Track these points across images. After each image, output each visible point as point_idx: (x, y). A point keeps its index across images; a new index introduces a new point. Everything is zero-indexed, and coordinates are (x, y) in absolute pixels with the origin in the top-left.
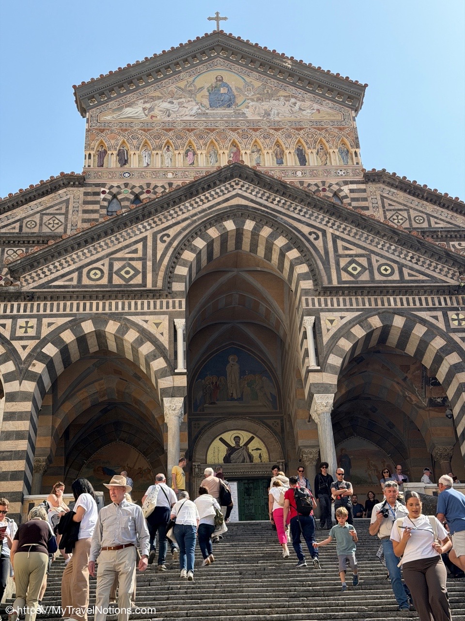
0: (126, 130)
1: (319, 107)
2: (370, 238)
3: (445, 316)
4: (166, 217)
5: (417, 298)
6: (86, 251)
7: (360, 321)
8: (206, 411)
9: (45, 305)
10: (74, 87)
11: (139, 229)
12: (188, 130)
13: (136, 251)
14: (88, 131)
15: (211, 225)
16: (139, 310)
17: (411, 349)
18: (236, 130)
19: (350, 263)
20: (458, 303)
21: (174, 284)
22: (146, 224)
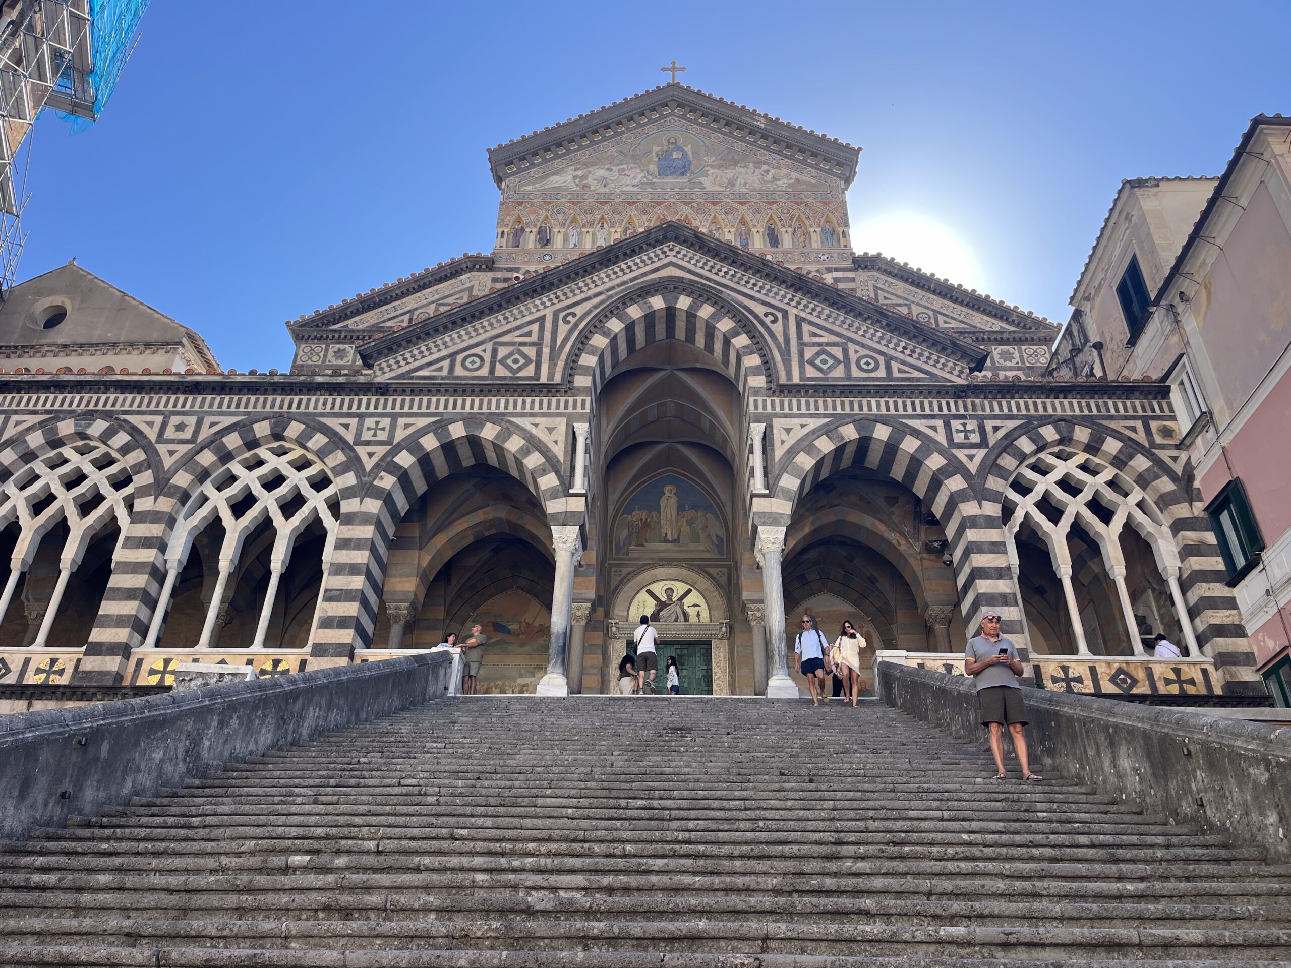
0: (550, 203)
1: (798, 176)
2: (848, 322)
3: (947, 426)
4: (572, 291)
5: (908, 401)
6: (463, 333)
7: (828, 431)
8: (630, 555)
9: (403, 401)
10: (489, 150)
11: (536, 306)
12: (629, 203)
13: (529, 334)
14: (502, 204)
15: (633, 301)
16: (528, 410)
17: (898, 472)
18: (689, 203)
19: (818, 354)
20: (966, 409)
21: (577, 378)
22: (545, 300)
